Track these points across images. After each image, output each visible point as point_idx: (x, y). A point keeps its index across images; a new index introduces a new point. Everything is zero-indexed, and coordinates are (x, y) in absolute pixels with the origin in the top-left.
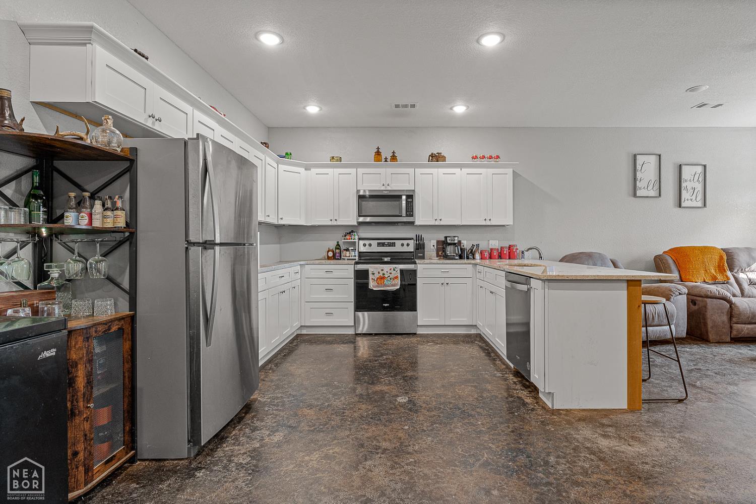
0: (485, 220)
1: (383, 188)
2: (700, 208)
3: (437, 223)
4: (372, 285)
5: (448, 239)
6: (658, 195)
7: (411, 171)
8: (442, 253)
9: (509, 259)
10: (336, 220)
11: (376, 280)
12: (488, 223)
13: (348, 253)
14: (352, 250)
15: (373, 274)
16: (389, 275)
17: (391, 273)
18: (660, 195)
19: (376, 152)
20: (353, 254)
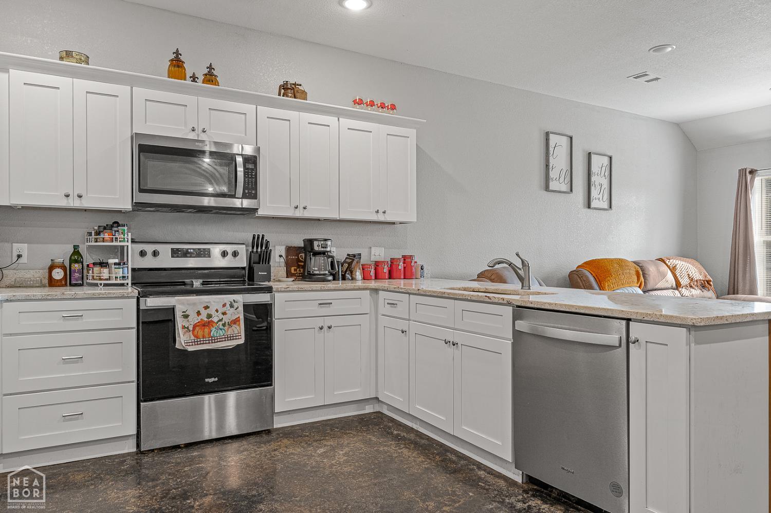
0: (377, 212)
1: (192, 136)
2: (607, 210)
3: (299, 214)
4: (184, 340)
5: (316, 243)
6: (569, 190)
7: (249, 108)
8: (295, 270)
9: (405, 278)
10: (80, 196)
11: (191, 328)
12: (381, 218)
13: (106, 271)
14: (115, 264)
15: (186, 316)
16: (221, 316)
17: (224, 314)
18: (571, 190)
19: (172, 60)
20: (120, 273)
